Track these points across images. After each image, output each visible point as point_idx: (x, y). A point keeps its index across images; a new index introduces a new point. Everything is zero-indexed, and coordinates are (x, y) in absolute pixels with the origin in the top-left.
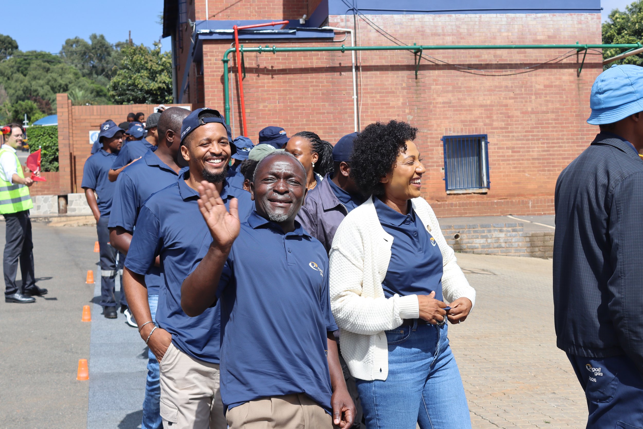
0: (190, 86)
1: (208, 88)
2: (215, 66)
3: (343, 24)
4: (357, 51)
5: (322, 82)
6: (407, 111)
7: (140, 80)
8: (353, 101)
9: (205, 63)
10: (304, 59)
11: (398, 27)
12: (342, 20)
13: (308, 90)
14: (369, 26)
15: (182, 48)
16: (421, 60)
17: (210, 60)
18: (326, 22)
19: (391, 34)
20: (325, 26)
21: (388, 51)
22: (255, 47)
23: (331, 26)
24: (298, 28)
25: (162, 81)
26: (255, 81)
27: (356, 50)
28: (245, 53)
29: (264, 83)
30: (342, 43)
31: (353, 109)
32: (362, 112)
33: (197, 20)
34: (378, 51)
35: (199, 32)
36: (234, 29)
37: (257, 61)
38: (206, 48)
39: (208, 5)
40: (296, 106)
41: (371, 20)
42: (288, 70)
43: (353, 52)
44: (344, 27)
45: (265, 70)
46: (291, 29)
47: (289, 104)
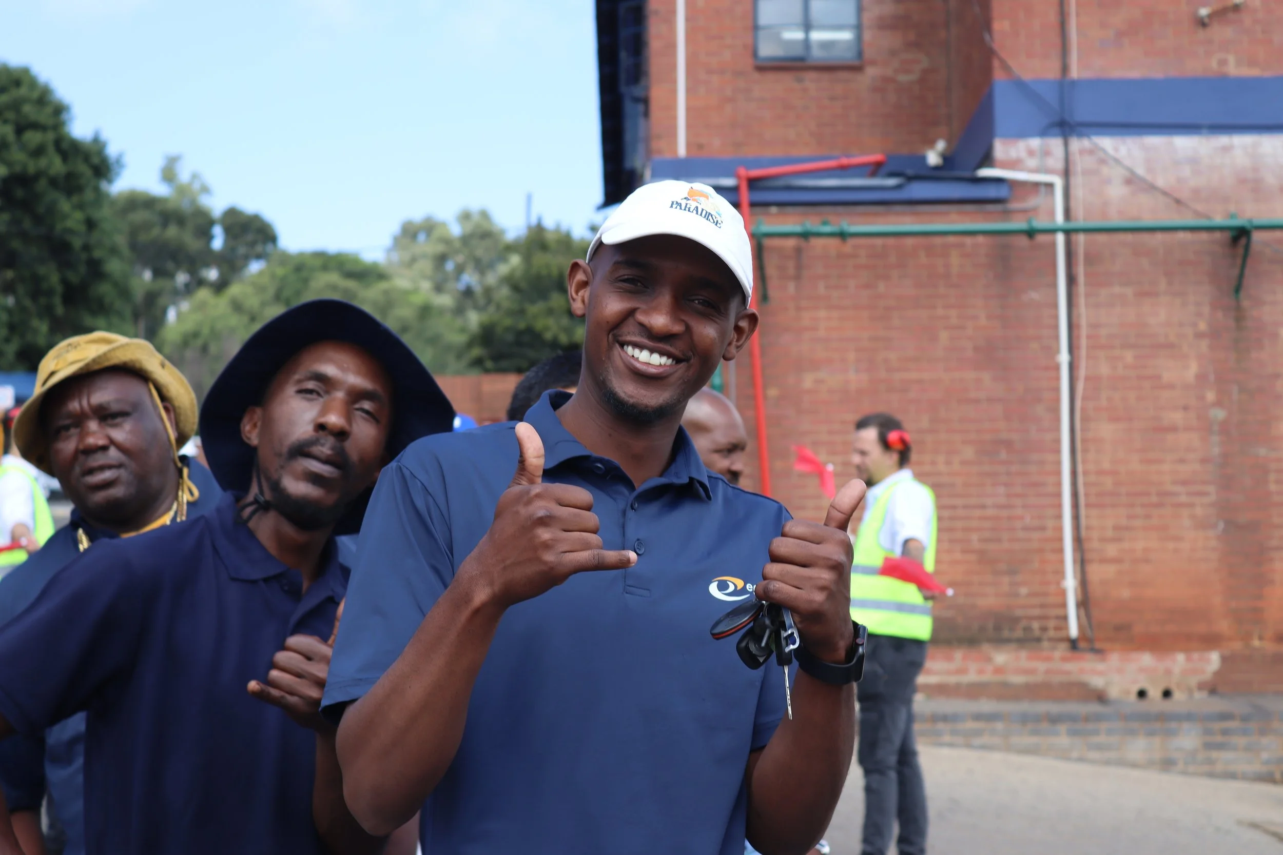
3: (1032, 163)
4: (1074, 237)
5: (973, 318)
6: (1211, 396)
7: (551, 322)
8: (1057, 368)
10: (927, 257)
13: (935, 339)
14: (1105, 170)
16: (1249, 262)
18: (987, 160)
19: (1167, 190)
20: (987, 168)
21: (1159, 236)
22: (794, 225)
23: (1003, 168)
24: (910, 172)
26: (792, 313)
27: (1067, 232)
28: (767, 242)
29: (817, 319)
30: (1029, 215)
31: (1057, 390)
32: (1084, 398)
33: (656, 158)
34: (1129, 237)
36: (738, 177)
37: (799, 259)
39: (686, 118)
40: (902, 380)
41: (1111, 151)
42: (881, 287)
43: (1060, 238)
44: (1037, 171)
45: (821, 284)
46: (892, 175)
47: (883, 375)
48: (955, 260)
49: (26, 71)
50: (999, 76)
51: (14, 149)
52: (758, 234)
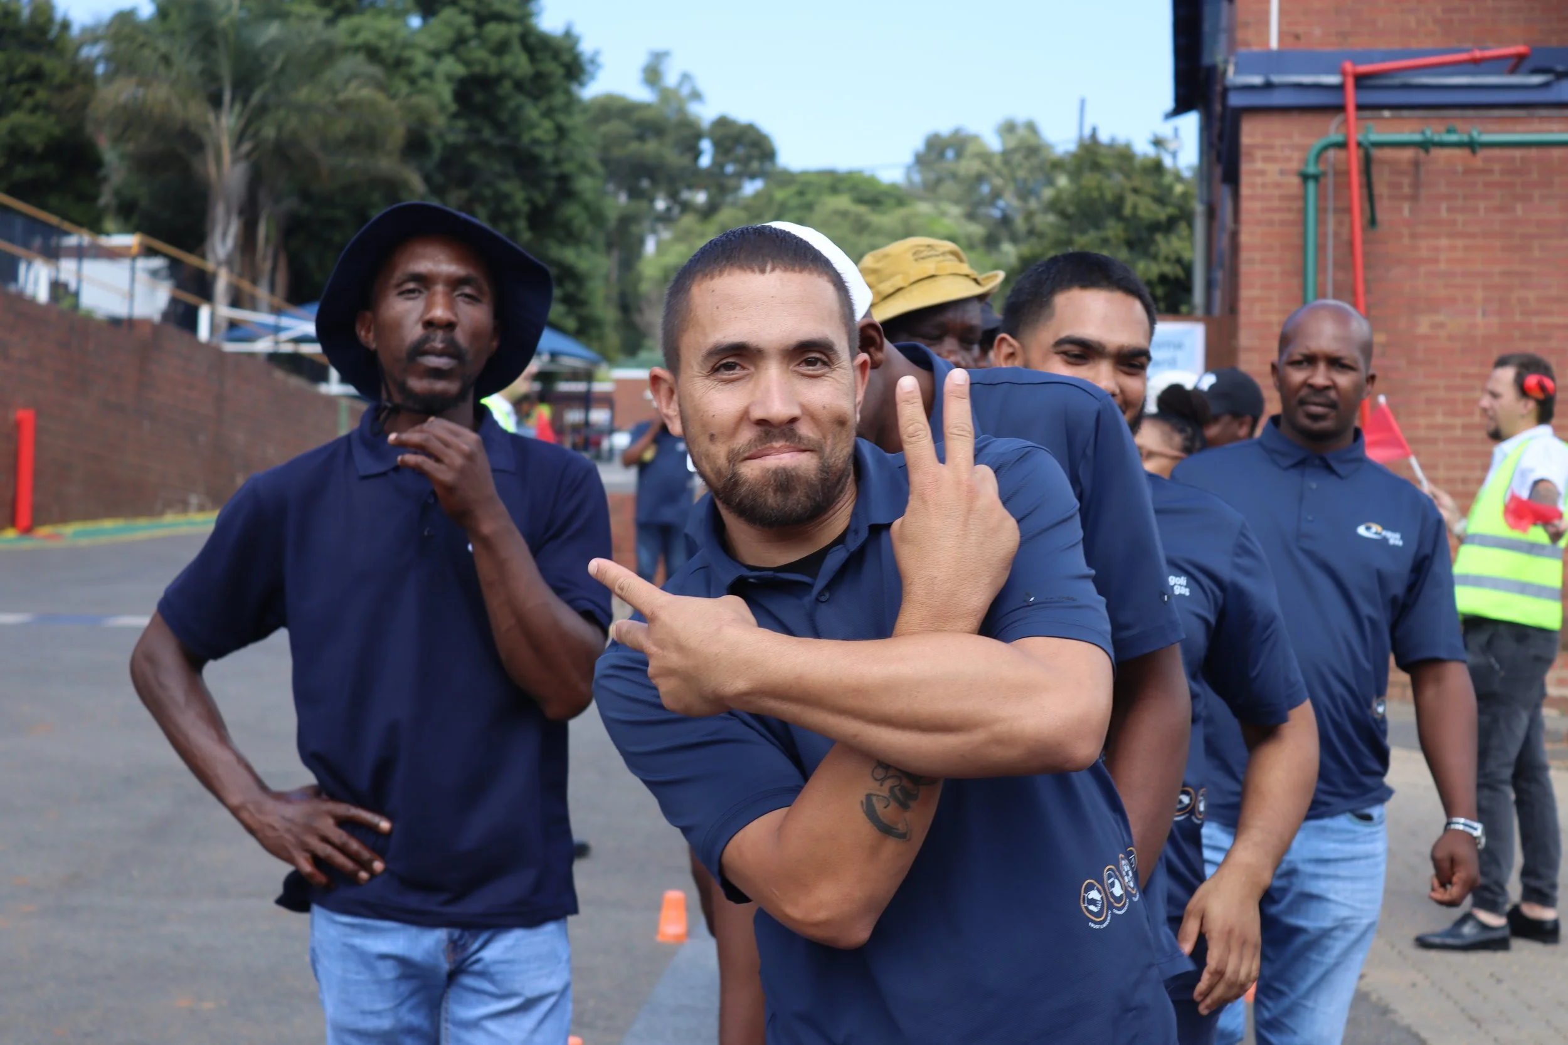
1: (1252, 262)
2: (1277, 192)
9: (1245, 179)
17: (1262, 173)
22: (1413, 132)
24: (1560, 68)
25: (1173, 257)
26: (1406, 241)
28: (1376, 153)
29: (1437, 249)
33: (1242, 50)
35: (1228, 84)
36: (1344, 73)
37: (1416, 175)
38: (1251, 133)
39: (1280, 1)
42: (1519, 209)
45: (1444, 206)
46: (1536, 71)
47: (1518, 318)
51: (473, 43)
52: (1366, 143)
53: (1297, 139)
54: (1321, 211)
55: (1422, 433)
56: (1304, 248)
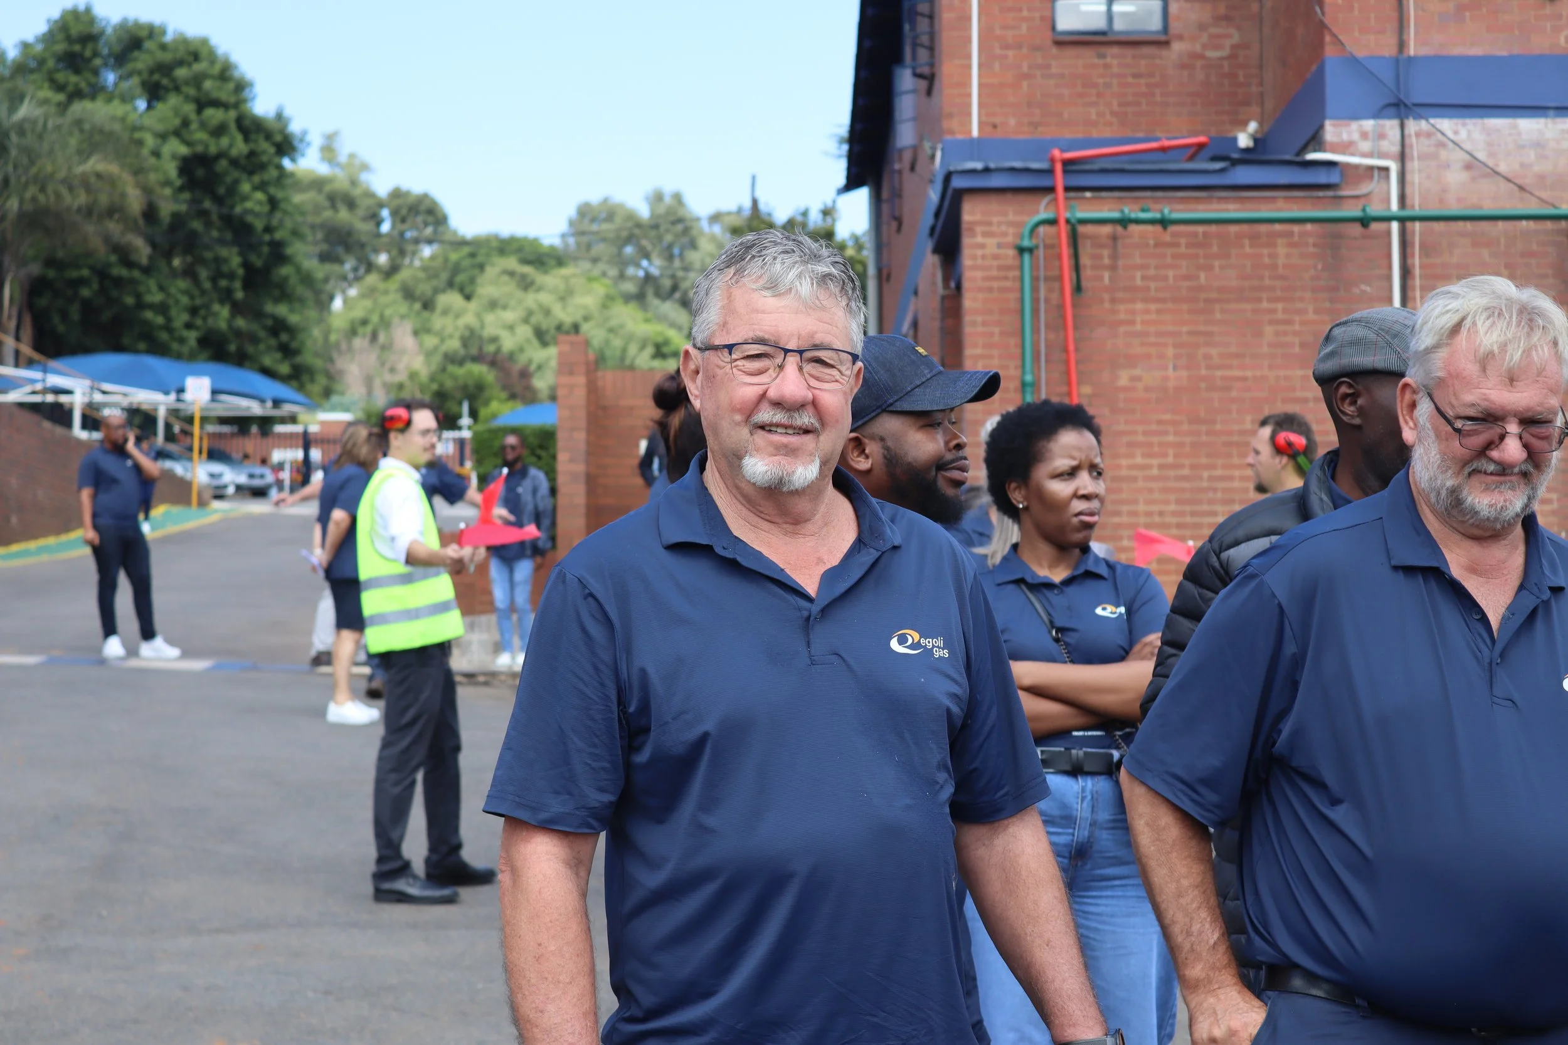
0: (921, 323)
1: (974, 323)
2: (995, 263)
3: (1365, 146)
4: (1409, 225)
5: (1300, 312)
9: (967, 254)
10: (1251, 246)
11: (1531, 156)
12: (1364, 135)
13: (1259, 334)
14: (1443, 154)
15: (899, 221)
17: (982, 246)
18: (1315, 140)
19: (1510, 176)
20: (1315, 151)
21: (1501, 225)
22: (1110, 210)
23: (1333, 151)
24: (1235, 156)
26: (1107, 305)
27: (1402, 220)
28: (1081, 229)
29: (1133, 312)
30: (1362, 201)
33: (948, 137)
34: (1469, 226)
35: (952, 168)
36: (1052, 159)
37: (1115, 247)
38: (971, 212)
39: (980, 95)
40: (1223, 378)
41: (1451, 136)
42: (1203, 277)
43: (1395, 226)
44: (1370, 155)
45: (1139, 274)
46: (1215, 159)
47: (1203, 372)
48: (1282, 250)
49: (205, 42)
50: (1330, 51)
51: (194, 126)
52: (1073, 221)
53: (1011, 217)
54: (1035, 279)
55: (1124, 472)
56: (1022, 312)
